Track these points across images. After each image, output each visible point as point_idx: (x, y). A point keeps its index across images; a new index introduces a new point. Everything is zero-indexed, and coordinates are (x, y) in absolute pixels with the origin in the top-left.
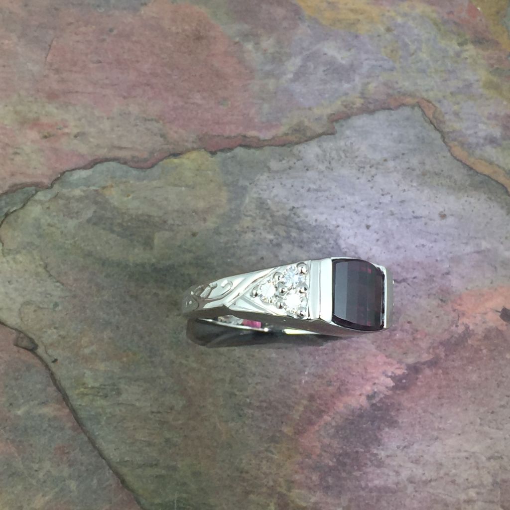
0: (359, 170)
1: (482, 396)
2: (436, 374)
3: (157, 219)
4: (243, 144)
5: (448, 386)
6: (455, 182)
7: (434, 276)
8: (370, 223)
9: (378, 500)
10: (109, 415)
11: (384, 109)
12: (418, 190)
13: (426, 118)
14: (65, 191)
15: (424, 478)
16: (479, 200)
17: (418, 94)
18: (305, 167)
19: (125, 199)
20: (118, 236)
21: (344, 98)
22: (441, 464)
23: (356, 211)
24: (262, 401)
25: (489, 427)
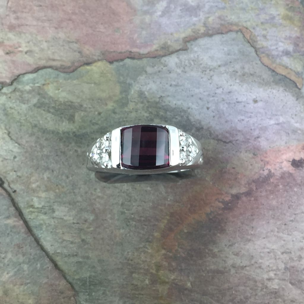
0: (203, 73)
1: (278, 214)
2: (250, 200)
3: (77, 104)
4: (130, 56)
5: (257, 208)
6: (263, 80)
7: (249, 139)
8: (210, 105)
9: (213, 278)
10: (47, 225)
11: (218, 33)
12: (240, 85)
13: (246, 39)
14: (20, 87)
15: (241, 265)
16: (278, 91)
17: (240, 24)
18: (168, 71)
19: (57, 92)
20: (53, 114)
21: (193, 27)
22: (252, 256)
23: (200, 99)
24: (141, 217)
25: (283, 233)
